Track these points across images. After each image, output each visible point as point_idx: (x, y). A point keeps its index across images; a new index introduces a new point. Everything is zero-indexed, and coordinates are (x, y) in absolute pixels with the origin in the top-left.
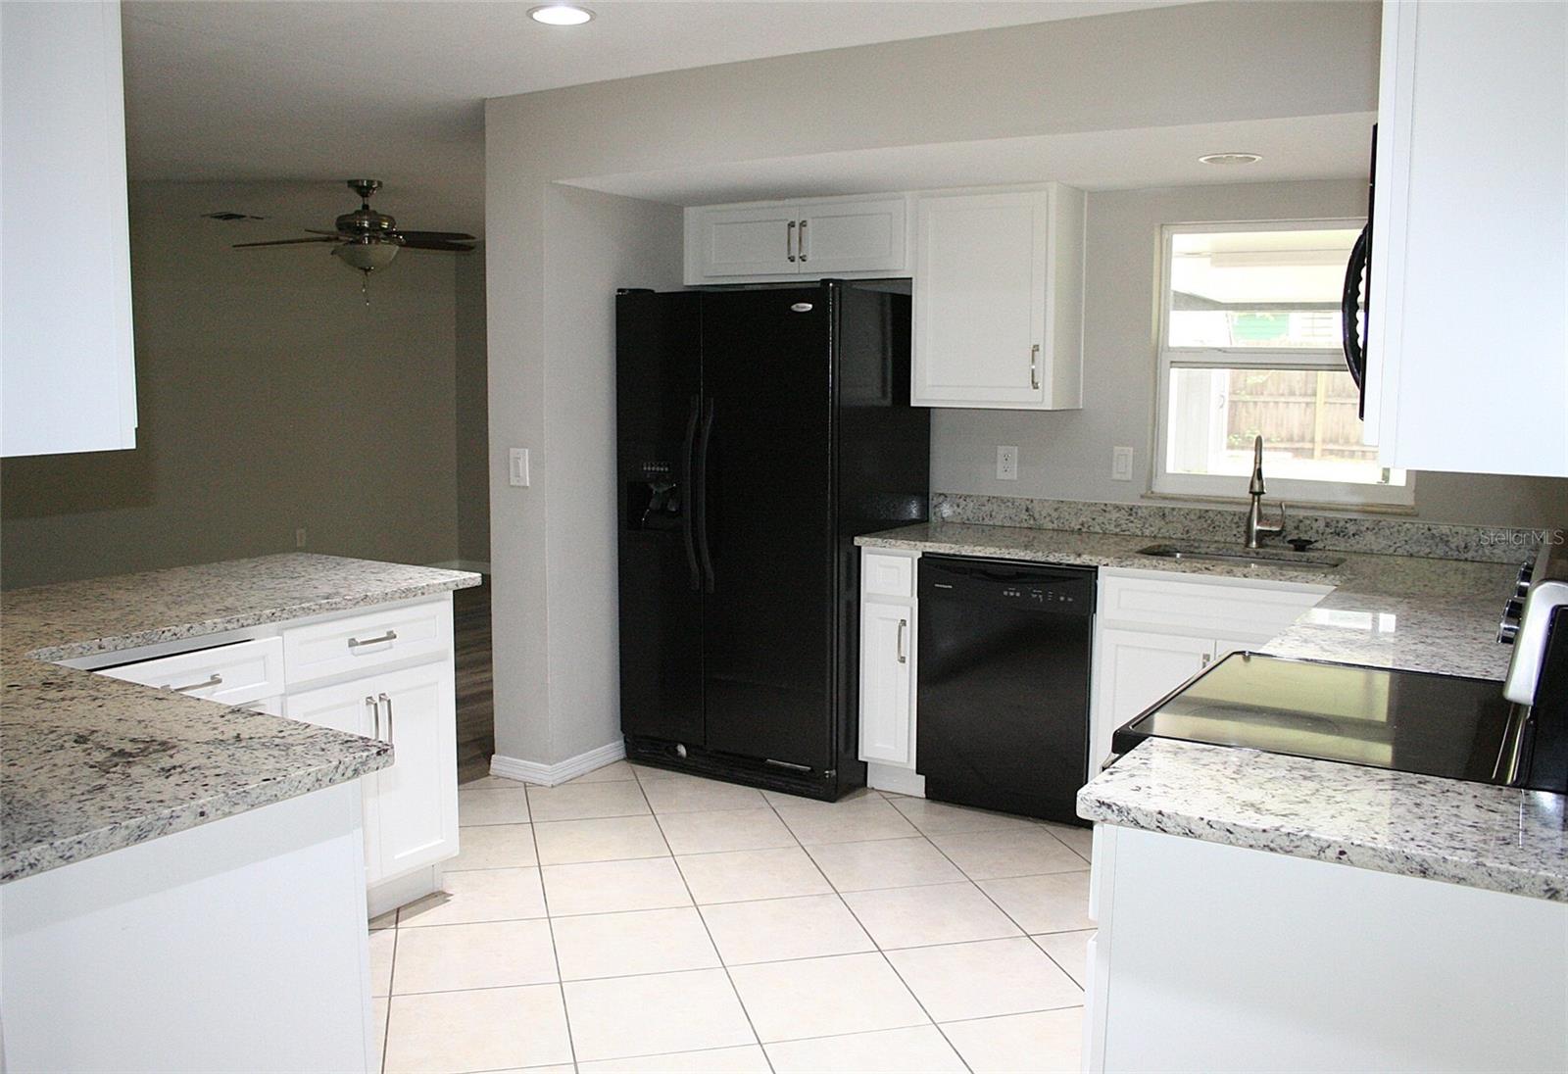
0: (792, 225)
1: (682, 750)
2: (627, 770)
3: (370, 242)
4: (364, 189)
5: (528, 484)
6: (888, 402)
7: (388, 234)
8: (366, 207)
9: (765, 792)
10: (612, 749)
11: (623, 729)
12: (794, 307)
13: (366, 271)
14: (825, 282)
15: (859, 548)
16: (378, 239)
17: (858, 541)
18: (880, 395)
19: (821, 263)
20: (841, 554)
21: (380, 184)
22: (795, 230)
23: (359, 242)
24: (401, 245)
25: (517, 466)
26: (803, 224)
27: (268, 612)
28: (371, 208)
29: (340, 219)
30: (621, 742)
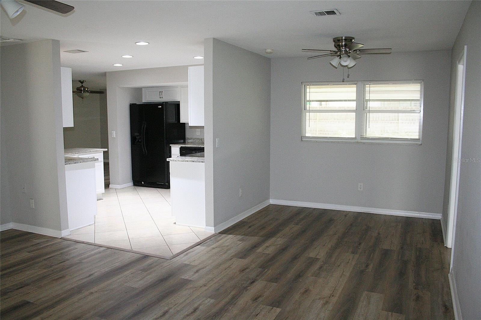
0: (160, 92)
1: (143, 183)
2: (133, 187)
3: (83, 93)
4: (82, 82)
5: (115, 137)
6: (177, 122)
7: (87, 91)
8: (82, 86)
9: (157, 189)
10: (131, 184)
11: (133, 180)
12: (158, 107)
13: (83, 98)
14: (163, 102)
15: (171, 146)
16: (85, 92)
17: (170, 145)
18: (175, 120)
19: (166, 98)
20: (167, 148)
21: (85, 81)
22: (161, 93)
23: (81, 93)
24: (89, 93)
25: (113, 134)
26: (162, 92)
27: (77, 152)
28: (83, 86)
29: (77, 88)
30: (132, 183)
